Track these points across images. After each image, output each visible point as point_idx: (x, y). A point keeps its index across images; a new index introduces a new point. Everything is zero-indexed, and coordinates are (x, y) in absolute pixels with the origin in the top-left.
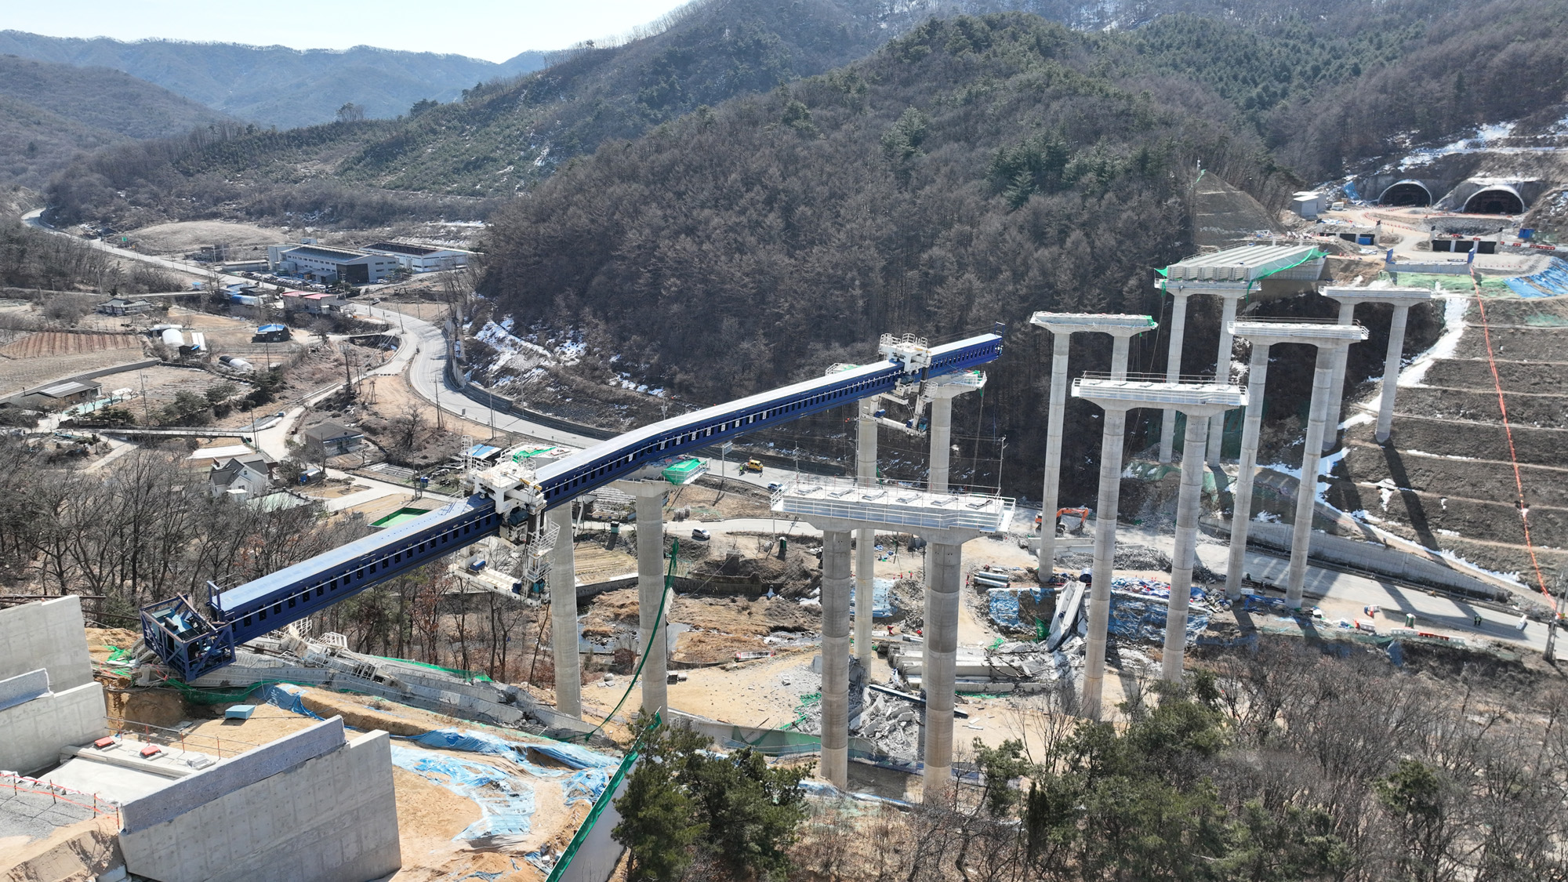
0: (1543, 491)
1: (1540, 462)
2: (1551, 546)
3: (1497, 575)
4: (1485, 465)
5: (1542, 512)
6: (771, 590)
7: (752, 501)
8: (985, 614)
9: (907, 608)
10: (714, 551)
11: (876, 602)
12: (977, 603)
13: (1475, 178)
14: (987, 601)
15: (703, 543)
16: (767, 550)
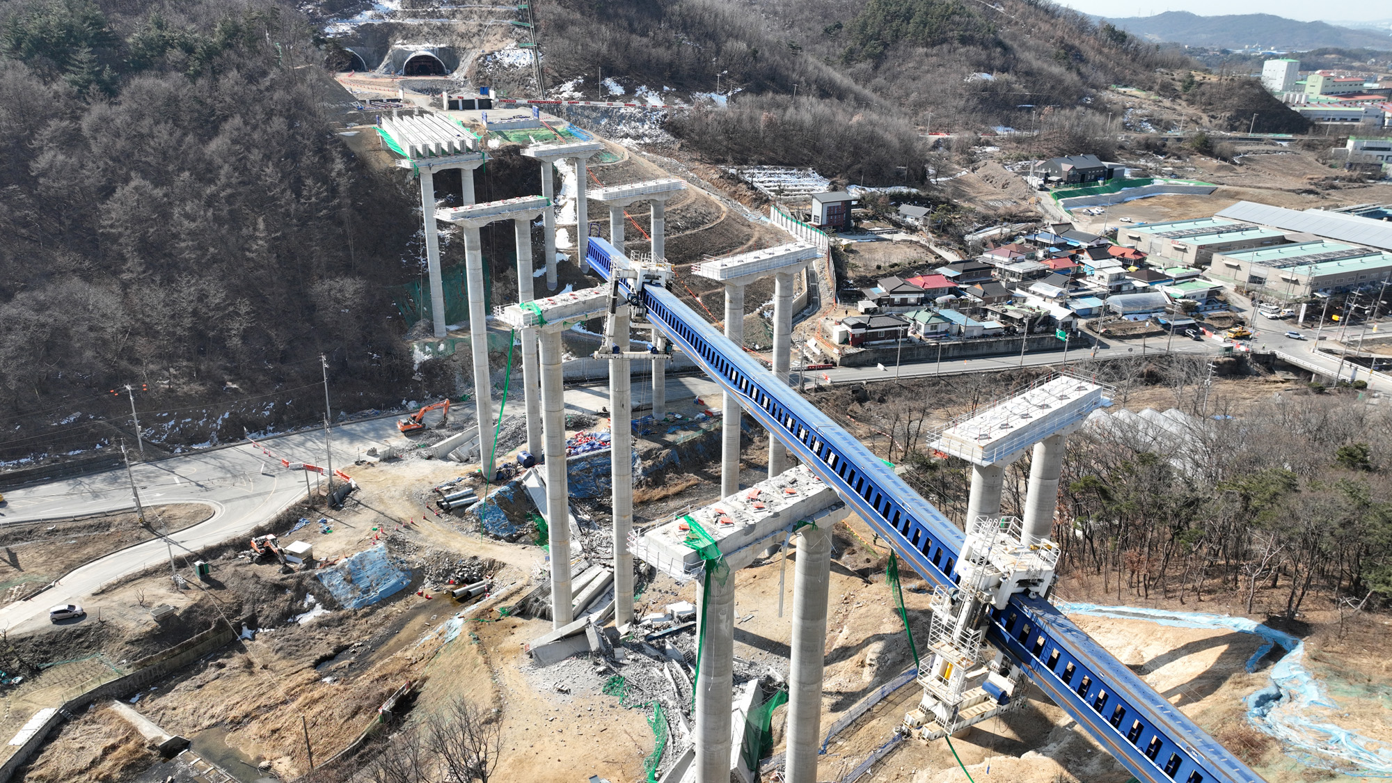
1: (681, 262)
5: (708, 297)
6: (245, 628)
7: (59, 541)
8: (487, 533)
9: (417, 566)
10: (122, 623)
11: (385, 575)
12: (471, 528)
13: (398, 45)
14: (477, 521)
15: (85, 623)
16: (188, 587)
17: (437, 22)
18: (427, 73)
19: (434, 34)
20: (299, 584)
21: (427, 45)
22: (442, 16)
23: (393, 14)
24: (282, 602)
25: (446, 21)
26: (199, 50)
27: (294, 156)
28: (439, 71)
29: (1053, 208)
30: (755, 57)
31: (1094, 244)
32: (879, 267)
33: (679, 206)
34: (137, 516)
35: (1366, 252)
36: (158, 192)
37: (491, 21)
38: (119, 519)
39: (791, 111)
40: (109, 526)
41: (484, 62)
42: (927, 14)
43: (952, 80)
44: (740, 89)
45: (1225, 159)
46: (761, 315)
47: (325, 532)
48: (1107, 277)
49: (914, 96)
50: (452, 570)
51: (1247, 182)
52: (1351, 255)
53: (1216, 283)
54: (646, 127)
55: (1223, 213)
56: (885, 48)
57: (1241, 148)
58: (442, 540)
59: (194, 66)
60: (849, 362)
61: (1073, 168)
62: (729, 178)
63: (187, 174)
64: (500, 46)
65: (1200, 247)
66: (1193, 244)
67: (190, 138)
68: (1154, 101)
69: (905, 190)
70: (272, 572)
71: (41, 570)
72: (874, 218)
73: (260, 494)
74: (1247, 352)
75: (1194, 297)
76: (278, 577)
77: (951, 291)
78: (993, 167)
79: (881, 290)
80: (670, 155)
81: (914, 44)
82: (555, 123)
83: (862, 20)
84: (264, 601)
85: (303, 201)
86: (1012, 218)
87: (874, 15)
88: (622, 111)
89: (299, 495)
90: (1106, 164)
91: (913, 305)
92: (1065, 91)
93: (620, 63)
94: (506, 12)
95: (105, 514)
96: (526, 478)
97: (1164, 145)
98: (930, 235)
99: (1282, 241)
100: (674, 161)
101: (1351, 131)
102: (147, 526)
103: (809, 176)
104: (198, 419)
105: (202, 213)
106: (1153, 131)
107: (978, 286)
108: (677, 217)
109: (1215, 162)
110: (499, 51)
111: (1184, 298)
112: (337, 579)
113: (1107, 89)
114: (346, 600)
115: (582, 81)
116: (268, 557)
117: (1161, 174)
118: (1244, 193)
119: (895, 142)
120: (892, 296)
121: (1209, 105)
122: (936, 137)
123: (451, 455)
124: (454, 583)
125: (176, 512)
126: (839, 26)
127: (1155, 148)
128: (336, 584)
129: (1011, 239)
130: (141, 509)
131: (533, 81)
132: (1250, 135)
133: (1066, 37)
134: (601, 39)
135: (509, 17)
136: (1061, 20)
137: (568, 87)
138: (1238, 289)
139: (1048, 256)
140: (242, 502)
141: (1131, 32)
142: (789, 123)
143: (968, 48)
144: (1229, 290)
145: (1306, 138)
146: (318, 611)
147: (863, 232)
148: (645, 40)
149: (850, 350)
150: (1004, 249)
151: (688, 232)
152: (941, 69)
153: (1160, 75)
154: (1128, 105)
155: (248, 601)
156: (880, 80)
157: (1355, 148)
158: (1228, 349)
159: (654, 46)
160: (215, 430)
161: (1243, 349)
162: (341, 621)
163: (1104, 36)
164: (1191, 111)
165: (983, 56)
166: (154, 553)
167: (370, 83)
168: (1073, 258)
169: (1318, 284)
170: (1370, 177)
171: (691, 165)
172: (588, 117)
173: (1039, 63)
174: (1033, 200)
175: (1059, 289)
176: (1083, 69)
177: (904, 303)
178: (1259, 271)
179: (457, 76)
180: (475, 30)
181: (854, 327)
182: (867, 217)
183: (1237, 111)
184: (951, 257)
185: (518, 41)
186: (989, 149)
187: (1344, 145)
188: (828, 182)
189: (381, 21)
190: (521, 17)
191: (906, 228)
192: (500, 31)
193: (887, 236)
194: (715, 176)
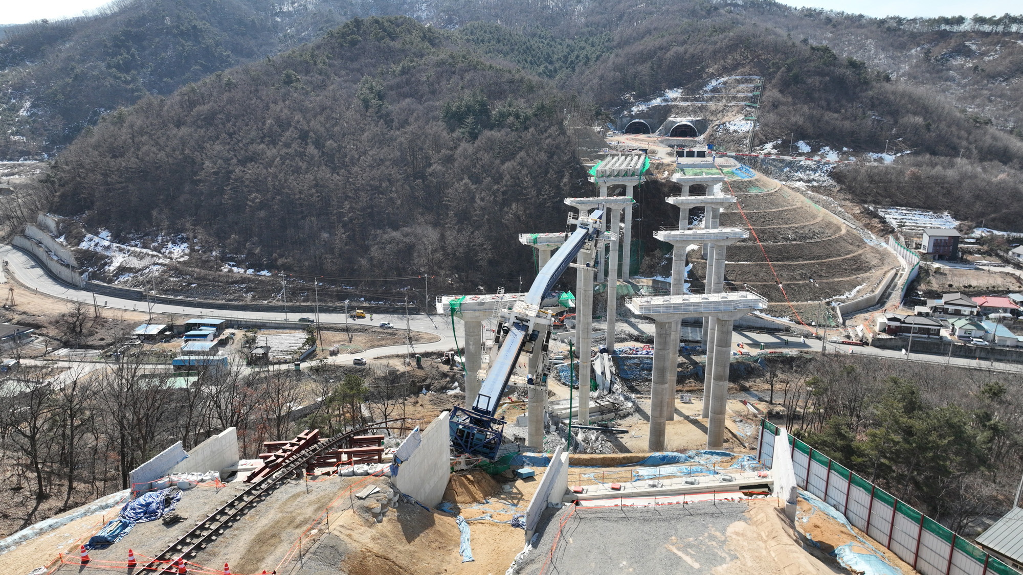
0: (784, 275)
1: (778, 261)
2: (797, 301)
3: (780, 319)
4: (757, 265)
5: (788, 285)
6: (424, 389)
7: (375, 337)
10: (377, 371)
13: (671, 118)
15: (364, 367)
16: (409, 364)
17: (699, 104)
18: (685, 136)
19: (695, 112)
20: (454, 376)
21: (690, 118)
22: (703, 100)
23: (675, 100)
24: (443, 382)
25: (704, 103)
26: (522, 117)
28: (692, 135)
30: (929, 129)
32: (952, 286)
33: (796, 226)
34: (407, 333)
37: (733, 103)
38: (400, 333)
39: (940, 168)
40: (395, 334)
41: (718, 129)
44: (909, 152)
46: (828, 304)
54: (817, 175)
59: (516, 125)
60: (879, 343)
62: (868, 214)
64: (732, 118)
70: (446, 368)
71: (362, 345)
72: (988, 253)
76: (448, 371)
77: (1013, 311)
79: (941, 301)
80: (828, 195)
84: (437, 379)
88: (802, 163)
91: (962, 315)
93: (810, 130)
94: (744, 97)
95: (397, 330)
100: (831, 199)
103: (941, 217)
105: (489, 198)
108: (790, 232)
110: (730, 122)
115: (780, 142)
116: (447, 362)
120: (946, 306)
125: (425, 336)
130: (409, 330)
131: (747, 141)
134: (801, 115)
135: (745, 100)
137: (769, 147)
146: (458, 391)
147: (966, 262)
148: (836, 115)
149: (884, 336)
151: (794, 242)
155: (430, 377)
159: (843, 119)
166: (404, 349)
171: (843, 203)
172: (775, 166)
177: (957, 313)
179: (700, 137)
180: (721, 109)
182: (979, 252)
185: (746, 116)
188: (957, 223)
189: (666, 104)
190: (753, 100)
191: (1014, 264)
192: (736, 109)
193: (986, 268)
194: (857, 211)
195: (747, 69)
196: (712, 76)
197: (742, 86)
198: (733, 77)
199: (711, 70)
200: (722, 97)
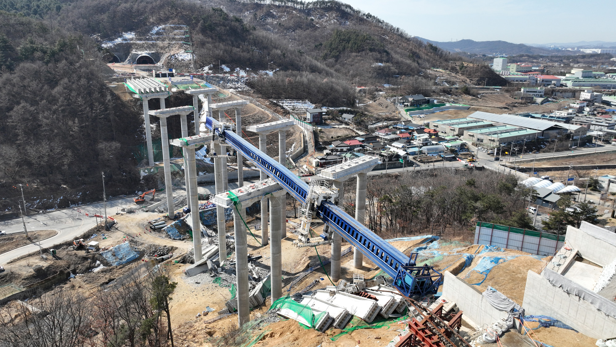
6: (71, 274)
8: (170, 238)
9: (142, 250)
10: (20, 272)
11: (129, 253)
12: (164, 236)
13: (134, 52)
14: (167, 233)
15: (5, 273)
16: (46, 259)
17: (151, 42)
18: (147, 63)
19: (149, 47)
20: (94, 257)
21: (146, 52)
22: (152, 40)
23: (132, 39)
24: (87, 264)
25: (154, 42)
26: (49, 52)
27: (90, 94)
28: (152, 62)
29: (405, 115)
30: (284, 56)
31: (419, 128)
32: (332, 137)
33: (251, 114)
34: (25, 235)
35: (521, 129)
36: (32, 109)
37: (174, 42)
38: (17, 236)
39: (299, 77)
40: (13, 239)
41: (171, 58)
42: (356, 39)
43: (367, 65)
44: (278, 69)
45: (474, 96)
47: (104, 239)
48: (421, 140)
49: (351, 72)
50: (156, 251)
51: (482, 104)
52: (515, 130)
53: (464, 141)
54: (239, 84)
55: (470, 116)
56: (340, 53)
57: (481, 92)
58: (152, 240)
59: (47, 58)
61: (413, 99)
62: (273, 104)
63: (45, 101)
64: (177, 52)
65: (460, 128)
66: (457, 127)
67: (46, 87)
68: (448, 74)
69: (345, 108)
70: (82, 253)
72: (333, 119)
73: (77, 226)
74: (474, 166)
75: (455, 147)
76: (85, 254)
77: (361, 146)
78: (382, 100)
79: (333, 146)
80: (249, 96)
81: (352, 52)
82: (199, 82)
83: (330, 42)
84: (79, 264)
85: (94, 111)
86: (388, 119)
87: (335, 40)
88: (229, 78)
89: (94, 225)
90: (427, 98)
91: (345, 151)
92: (412, 70)
93: (228, 58)
94: (180, 38)
95: (11, 234)
96: (186, 217)
97: (451, 91)
98: (354, 125)
99: (492, 126)
100: (251, 98)
101: (523, 85)
102: (29, 239)
103: (306, 103)
104: (50, 199)
105: (51, 116)
106: (448, 85)
107: (371, 144)
108: (250, 119)
109: (470, 97)
110: (177, 54)
111: (451, 147)
112: (109, 255)
113: (429, 69)
114: (113, 262)
115: (212, 66)
116: (81, 247)
117: (449, 102)
118: (480, 109)
119: (341, 90)
120: (337, 148)
121: (470, 76)
122: (360, 88)
123: (156, 210)
124: (157, 256)
125: (42, 233)
126: (321, 44)
127: (447, 92)
128: (109, 257)
129: (387, 127)
130: (26, 232)
131: (192, 66)
132: (485, 87)
133: (413, 49)
134: (220, 49)
135: (181, 40)
136: (412, 42)
137: (206, 69)
138: (473, 144)
139: (401, 133)
140: (69, 229)
141: (439, 47)
142: (298, 82)
143: (373, 53)
144: (469, 144)
145: (506, 88)
146: (102, 267)
147: (327, 125)
148: (238, 49)
150: (383, 131)
152: (362, 62)
153: (451, 64)
154: (438, 75)
155: (72, 264)
156: (338, 66)
157: (524, 91)
158: (466, 165)
159: (242, 52)
160: (57, 203)
161: (472, 165)
162: (111, 270)
163: (428, 48)
164: (463, 77)
165: (379, 56)
166: (32, 248)
167: (121, 67)
168: (410, 133)
169: (501, 141)
170: (529, 103)
171: (258, 99)
172: (215, 80)
173: (402, 59)
174: (397, 112)
175: (402, 145)
176: (420, 61)
177: (342, 151)
178: (481, 137)
179: (159, 64)
180: (167, 45)
181: (321, 159)
182: (329, 119)
183: (480, 78)
184: (361, 133)
185: (185, 50)
186: (381, 93)
187: (520, 90)
188: (314, 105)
189: (126, 42)
190: (186, 40)
191: (345, 123)
192: (178, 46)
193: (336, 126)
194: (268, 103)
195: (176, 20)
196: (154, 24)
197: (176, 32)
198: (168, 25)
199: (151, 20)
200: (165, 38)
